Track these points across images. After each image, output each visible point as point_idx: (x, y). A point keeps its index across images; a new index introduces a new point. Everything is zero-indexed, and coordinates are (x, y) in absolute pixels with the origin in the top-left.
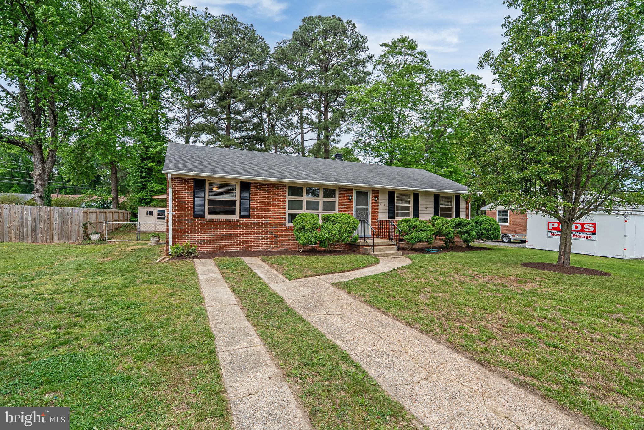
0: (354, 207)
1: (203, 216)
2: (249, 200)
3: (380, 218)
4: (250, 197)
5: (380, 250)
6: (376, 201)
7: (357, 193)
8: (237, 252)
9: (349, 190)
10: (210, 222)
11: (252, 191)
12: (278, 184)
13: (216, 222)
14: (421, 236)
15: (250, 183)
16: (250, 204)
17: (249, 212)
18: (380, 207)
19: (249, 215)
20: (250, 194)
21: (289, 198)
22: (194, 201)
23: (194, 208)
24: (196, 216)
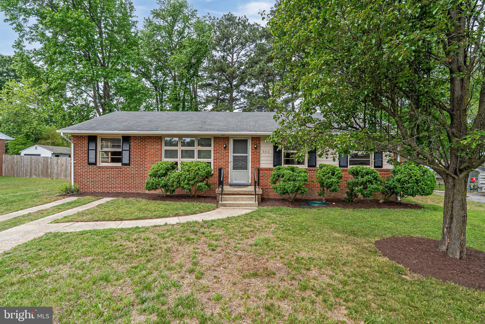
0: (231, 155)
1: (95, 164)
2: (130, 151)
3: (262, 166)
4: (130, 148)
5: (235, 199)
6: (256, 149)
7: (235, 141)
8: (120, 192)
9: (226, 139)
10: (100, 168)
11: (132, 143)
12: (154, 137)
13: (104, 168)
14: (286, 187)
15: (130, 137)
16: (130, 154)
17: (130, 160)
18: (262, 155)
19: (130, 163)
20: (130, 146)
21: (165, 148)
22: (88, 152)
23: (88, 158)
24: (90, 164)
